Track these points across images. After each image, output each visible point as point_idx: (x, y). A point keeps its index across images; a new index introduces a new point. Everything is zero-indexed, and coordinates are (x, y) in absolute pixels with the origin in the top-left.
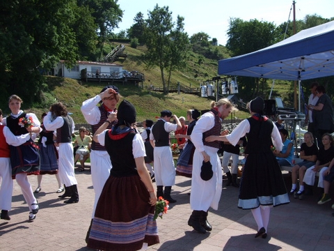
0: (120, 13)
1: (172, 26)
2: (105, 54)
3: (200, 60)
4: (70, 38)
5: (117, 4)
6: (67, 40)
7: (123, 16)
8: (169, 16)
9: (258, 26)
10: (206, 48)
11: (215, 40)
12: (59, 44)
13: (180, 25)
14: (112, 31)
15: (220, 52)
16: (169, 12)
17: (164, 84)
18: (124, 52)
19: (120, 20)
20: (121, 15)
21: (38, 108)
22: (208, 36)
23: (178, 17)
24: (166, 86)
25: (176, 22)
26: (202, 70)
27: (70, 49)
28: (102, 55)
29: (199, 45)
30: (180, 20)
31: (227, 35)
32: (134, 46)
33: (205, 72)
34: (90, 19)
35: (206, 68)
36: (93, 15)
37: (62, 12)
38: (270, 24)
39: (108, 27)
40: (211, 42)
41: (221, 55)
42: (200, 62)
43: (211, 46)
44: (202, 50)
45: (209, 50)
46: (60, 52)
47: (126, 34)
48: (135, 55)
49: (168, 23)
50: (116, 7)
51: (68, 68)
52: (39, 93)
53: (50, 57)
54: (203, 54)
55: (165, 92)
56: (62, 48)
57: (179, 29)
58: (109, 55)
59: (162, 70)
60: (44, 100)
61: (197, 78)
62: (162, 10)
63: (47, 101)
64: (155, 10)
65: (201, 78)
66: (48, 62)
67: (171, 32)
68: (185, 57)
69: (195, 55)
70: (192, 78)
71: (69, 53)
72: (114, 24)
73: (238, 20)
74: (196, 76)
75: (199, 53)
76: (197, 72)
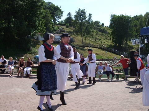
0: (62, 13)
1: (86, 18)
2: (55, 30)
3: (97, 33)
4: (43, 23)
5: (61, 9)
6: (42, 24)
7: (63, 14)
8: (85, 13)
9: (124, 17)
10: (99, 28)
11: (103, 24)
12: (38, 26)
13: (90, 17)
14: (59, 21)
15: (106, 30)
16: (85, 12)
17: (83, 44)
18: (64, 30)
19: (62, 15)
20: (62, 14)
21: (29, 54)
22: (100, 23)
23: (89, 14)
24: (84, 44)
25: (88, 16)
26: (98, 37)
27: (43, 28)
28: (54, 31)
29: (96, 27)
30: (90, 15)
31: (110, 22)
32: (67, 27)
33: (99, 38)
34: (50, 15)
35: (100, 36)
36: (51, 13)
37: (40, 12)
38: (129, 16)
39: (57, 19)
40: (101, 25)
41: (106, 31)
42: (97, 34)
43: (101, 27)
44: (98, 28)
45: (101, 29)
46: (39, 29)
47: (63, 22)
48: (68, 31)
49: (84, 16)
50: (60, 10)
51: (41, 36)
52: (30, 47)
53: (35, 31)
54: (98, 30)
55: (84, 47)
56: (39, 28)
57: (89, 19)
58: (57, 31)
59: (82, 37)
60: (32, 50)
61: (96, 41)
62: (82, 11)
63: (33, 51)
64: (79, 11)
65: (98, 41)
66: (34, 34)
67: (86, 20)
68: (92, 31)
69: (94, 31)
70: (94, 41)
71: (42, 30)
72: (59, 17)
73: (114, 15)
74: (96, 40)
75: (97, 30)
76: (96, 38)
